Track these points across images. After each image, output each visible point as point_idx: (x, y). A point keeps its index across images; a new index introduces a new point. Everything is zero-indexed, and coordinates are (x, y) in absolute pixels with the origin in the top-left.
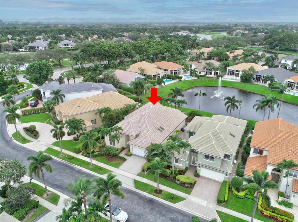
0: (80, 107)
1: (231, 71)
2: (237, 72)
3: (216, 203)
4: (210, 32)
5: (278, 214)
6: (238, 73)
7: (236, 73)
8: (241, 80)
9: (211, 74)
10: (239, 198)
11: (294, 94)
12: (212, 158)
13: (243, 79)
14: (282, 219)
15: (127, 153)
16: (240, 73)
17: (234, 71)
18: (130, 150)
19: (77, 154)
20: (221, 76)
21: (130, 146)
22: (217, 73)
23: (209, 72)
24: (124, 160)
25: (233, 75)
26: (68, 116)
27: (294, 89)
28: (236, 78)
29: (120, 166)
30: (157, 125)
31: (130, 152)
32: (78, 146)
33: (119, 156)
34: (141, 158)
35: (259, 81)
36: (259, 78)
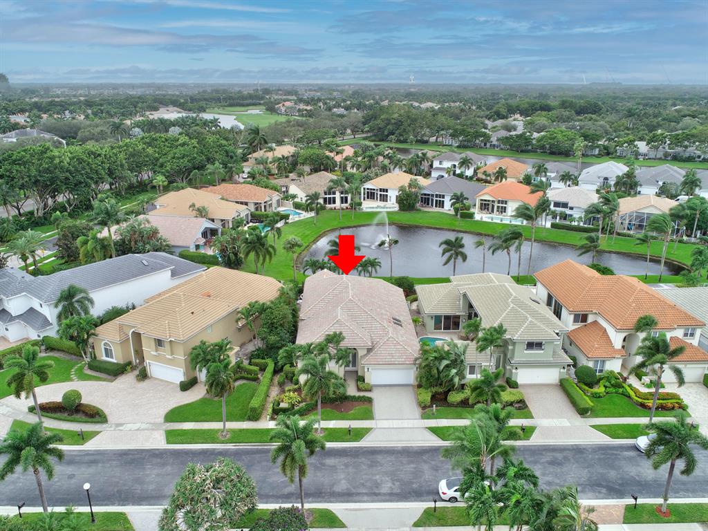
0: (195, 315)
1: (368, 192)
2: (382, 193)
3: (579, 415)
4: (224, 109)
5: (664, 400)
6: (385, 193)
7: (381, 195)
8: (400, 207)
9: (334, 202)
10: (600, 397)
11: (501, 221)
12: (539, 345)
13: (404, 205)
14: (671, 403)
15: (361, 386)
16: (389, 194)
17: (377, 190)
18: (364, 380)
19: (256, 421)
20: (360, 204)
21: (366, 370)
22: (346, 198)
23: (330, 198)
24: (370, 400)
25: (374, 199)
26: (185, 343)
27: (493, 211)
28: (382, 204)
29: (372, 413)
30: (386, 315)
31: (366, 381)
32: (255, 403)
33: (354, 396)
34: (396, 388)
35: (428, 204)
36: (426, 200)
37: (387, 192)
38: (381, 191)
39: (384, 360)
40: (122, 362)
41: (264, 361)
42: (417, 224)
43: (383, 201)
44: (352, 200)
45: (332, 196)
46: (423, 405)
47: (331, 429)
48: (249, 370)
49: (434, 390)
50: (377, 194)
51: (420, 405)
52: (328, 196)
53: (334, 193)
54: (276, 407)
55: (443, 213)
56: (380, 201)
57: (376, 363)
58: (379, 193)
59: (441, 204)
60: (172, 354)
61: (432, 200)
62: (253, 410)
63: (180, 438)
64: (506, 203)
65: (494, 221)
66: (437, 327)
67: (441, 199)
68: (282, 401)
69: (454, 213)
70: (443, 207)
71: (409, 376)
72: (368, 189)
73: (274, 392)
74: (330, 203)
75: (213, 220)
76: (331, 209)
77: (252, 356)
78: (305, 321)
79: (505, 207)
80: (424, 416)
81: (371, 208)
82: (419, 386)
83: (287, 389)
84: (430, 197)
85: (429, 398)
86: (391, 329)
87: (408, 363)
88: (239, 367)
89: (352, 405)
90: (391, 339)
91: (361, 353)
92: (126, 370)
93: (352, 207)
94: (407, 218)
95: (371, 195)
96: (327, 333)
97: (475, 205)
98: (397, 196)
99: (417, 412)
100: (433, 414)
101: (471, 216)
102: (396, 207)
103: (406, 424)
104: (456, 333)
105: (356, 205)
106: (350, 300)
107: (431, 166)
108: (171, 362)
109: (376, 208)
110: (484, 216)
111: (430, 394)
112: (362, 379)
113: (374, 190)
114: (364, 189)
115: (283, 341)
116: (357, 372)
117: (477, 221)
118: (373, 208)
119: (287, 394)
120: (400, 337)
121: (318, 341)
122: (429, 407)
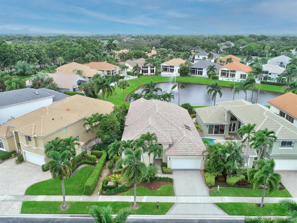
0: (54, 120)
1: (164, 68)
2: (171, 68)
7: (170, 69)
9: (147, 72)
11: (233, 80)
12: (290, 144)
15: (165, 170)
16: (174, 68)
17: (169, 66)
18: (167, 166)
19: (90, 195)
20: (160, 73)
21: (168, 159)
22: (153, 70)
23: (145, 70)
24: (171, 181)
25: (167, 71)
26: (44, 138)
27: (228, 76)
28: (171, 73)
29: (174, 191)
30: (180, 123)
31: (168, 167)
32: (89, 182)
33: (160, 178)
34: (189, 172)
35: (194, 73)
36: (193, 71)
37: (173, 67)
38: (170, 67)
39: (181, 152)
40: (9, 151)
41: (100, 152)
42: (190, 82)
43: (172, 72)
44: (156, 71)
45: (146, 69)
46: (210, 185)
47: (144, 203)
48: (90, 157)
49: (216, 174)
50: (169, 69)
51: (208, 185)
52: (144, 69)
53: (147, 68)
54: (105, 185)
55: (202, 77)
56: (170, 72)
57: (175, 154)
58: (170, 68)
59: (201, 73)
60: (37, 146)
61: (196, 71)
62: (88, 188)
63: (31, 208)
64: (235, 71)
65: (229, 80)
66: (210, 132)
67: (201, 71)
68: (110, 180)
69: (208, 77)
70: (202, 75)
71: (198, 164)
72: (164, 66)
73: (106, 173)
74: (145, 73)
75: (85, 77)
76: (146, 75)
77: (93, 148)
78: (128, 127)
79: (235, 74)
80: (212, 194)
81: (165, 75)
82: (205, 171)
83: (113, 171)
84: (195, 70)
85: (214, 180)
86: (184, 131)
87: (197, 154)
88: (83, 156)
89: (159, 184)
90: (185, 138)
91: (165, 147)
92: (11, 156)
93: (156, 74)
94: (185, 79)
95: (165, 69)
96: (142, 133)
97: (219, 74)
98: (178, 69)
99: (205, 190)
100: (218, 192)
101: (217, 78)
102: (179, 75)
103: (198, 200)
104: (222, 136)
105: (158, 74)
106: (157, 113)
107: (194, 58)
108: (37, 152)
109: (168, 75)
110: (224, 78)
111: (214, 177)
112: (165, 165)
113: (167, 66)
114: (162, 66)
115: (113, 139)
116: (161, 160)
117: (220, 81)
118: (167, 75)
119: (113, 175)
120: (190, 137)
121: (136, 138)
122: (214, 186)
